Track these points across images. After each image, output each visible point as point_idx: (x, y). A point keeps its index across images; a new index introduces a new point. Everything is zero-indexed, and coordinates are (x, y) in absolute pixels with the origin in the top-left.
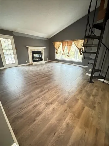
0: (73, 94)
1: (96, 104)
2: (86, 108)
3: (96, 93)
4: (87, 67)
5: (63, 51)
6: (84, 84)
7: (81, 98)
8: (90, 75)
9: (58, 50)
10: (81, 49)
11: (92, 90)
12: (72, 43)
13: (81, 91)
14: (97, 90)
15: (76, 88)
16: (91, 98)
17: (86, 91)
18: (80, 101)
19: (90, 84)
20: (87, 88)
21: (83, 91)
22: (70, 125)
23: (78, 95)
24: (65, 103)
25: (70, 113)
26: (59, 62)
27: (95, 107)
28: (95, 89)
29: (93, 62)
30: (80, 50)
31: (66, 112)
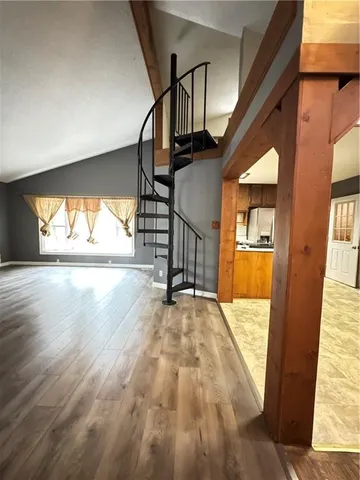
0: (139, 352)
1: (198, 349)
2: (183, 371)
3: (189, 326)
4: (152, 266)
5: (72, 227)
6: (156, 314)
7: (162, 352)
8: (165, 286)
9: (50, 224)
10: (127, 221)
11: (179, 323)
12: (98, 205)
13: (156, 333)
14: (189, 318)
15: (141, 330)
16: (184, 340)
17: (169, 330)
18: (163, 362)
19: (171, 308)
20: (167, 321)
21: (162, 333)
22: (159, 442)
23: (151, 347)
24: (124, 387)
25: (150, 408)
26: (58, 263)
27: (197, 359)
28: (184, 316)
29: (166, 252)
30: (126, 224)
31: (135, 413)
